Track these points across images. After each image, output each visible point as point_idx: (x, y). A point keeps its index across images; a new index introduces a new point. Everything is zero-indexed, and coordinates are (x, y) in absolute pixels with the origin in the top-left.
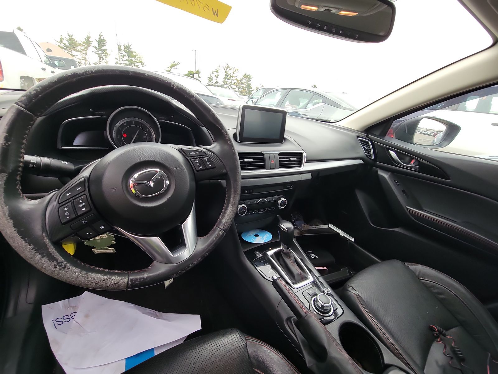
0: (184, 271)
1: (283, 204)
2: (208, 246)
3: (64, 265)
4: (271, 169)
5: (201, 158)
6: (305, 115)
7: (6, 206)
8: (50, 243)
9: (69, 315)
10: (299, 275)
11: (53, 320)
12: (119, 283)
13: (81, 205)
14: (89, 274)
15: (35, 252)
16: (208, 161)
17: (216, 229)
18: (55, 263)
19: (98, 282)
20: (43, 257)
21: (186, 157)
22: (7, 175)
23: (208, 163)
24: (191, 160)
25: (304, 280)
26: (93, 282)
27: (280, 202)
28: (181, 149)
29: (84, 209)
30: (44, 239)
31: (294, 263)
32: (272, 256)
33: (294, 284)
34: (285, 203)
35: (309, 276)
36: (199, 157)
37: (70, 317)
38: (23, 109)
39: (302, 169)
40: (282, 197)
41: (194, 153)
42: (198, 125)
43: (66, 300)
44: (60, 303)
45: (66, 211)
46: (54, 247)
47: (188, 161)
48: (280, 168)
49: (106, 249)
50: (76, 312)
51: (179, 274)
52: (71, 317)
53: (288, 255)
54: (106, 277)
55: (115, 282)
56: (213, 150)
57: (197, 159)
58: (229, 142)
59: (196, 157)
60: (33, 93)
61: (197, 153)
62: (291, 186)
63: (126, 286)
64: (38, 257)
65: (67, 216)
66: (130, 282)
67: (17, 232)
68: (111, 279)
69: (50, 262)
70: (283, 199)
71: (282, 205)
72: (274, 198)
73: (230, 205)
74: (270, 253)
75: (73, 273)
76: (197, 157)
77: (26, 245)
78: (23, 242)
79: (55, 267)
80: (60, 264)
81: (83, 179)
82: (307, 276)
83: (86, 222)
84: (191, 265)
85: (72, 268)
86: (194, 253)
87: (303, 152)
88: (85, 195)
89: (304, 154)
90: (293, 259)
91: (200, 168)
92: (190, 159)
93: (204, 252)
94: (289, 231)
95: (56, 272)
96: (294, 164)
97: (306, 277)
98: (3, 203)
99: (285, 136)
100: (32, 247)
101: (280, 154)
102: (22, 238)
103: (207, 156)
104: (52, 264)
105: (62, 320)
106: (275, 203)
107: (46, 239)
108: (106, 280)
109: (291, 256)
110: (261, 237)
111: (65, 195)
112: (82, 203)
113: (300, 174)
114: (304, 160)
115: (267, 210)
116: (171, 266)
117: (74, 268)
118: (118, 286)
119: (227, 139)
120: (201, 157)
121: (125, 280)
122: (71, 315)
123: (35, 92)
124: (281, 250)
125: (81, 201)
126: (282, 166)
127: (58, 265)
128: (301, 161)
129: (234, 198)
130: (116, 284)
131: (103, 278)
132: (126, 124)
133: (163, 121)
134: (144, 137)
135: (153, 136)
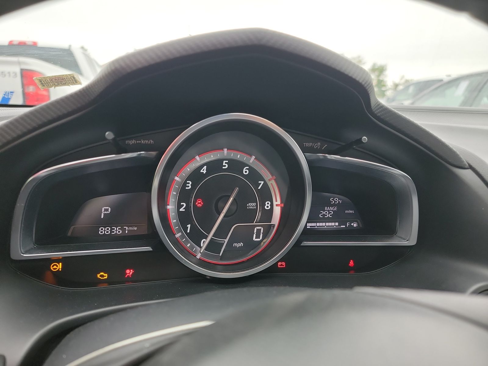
132: (205, 172)
133: (321, 157)
134: (251, 205)
135: (275, 203)
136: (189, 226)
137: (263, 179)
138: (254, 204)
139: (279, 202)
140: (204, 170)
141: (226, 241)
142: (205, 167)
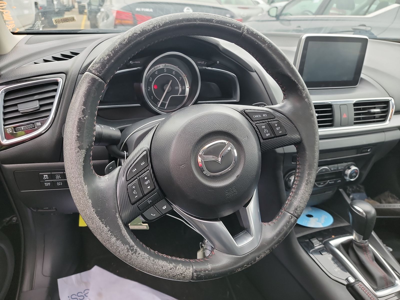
0: (250, 265)
1: (353, 175)
2: (277, 235)
3: (135, 249)
4: (341, 125)
5: (268, 122)
6: (365, 26)
7: (85, 185)
8: (122, 225)
9: (83, 292)
10: (383, 278)
11: (69, 297)
12: (185, 273)
13: (147, 183)
14: (156, 261)
15: (111, 234)
16: (277, 126)
17: (284, 215)
18: (128, 246)
19: (165, 271)
20: (117, 240)
21: (250, 122)
22: (85, 152)
23: (278, 129)
24: (256, 126)
25: (389, 287)
26: (161, 270)
27: (348, 172)
28: (244, 112)
29: (149, 187)
30: (118, 220)
31: (373, 260)
32: (338, 247)
33: (376, 290)
34: (357, 173)
35: (396, 282)
36: (266, 121)
37: (83, 294)
38: (97, 78)
39: (387, 124)
40: (352, 165)
41: (260, 116)
42: (247, 70)
43: (78, 275)
44: (73, 277)
45: (134, 189)
46: (126, 230)
47: (253, 126)
48: (355, 124)
49: (141, 225)
50: (88, 290)
51: (244, 268)
52: (85, 295)
53: (364, 249)
54: (172, 266)
55: (181, 273)
56: (283, 110)
57: (264, 124)
58: (306, 100)
59: (262, 120)
60: (106, 59)
61: (264, 115)
62: (369, 150)
63: (191, 278)
64: (114, 239)
65: (135, 195)
66: (195, 274)
67: (95, 212)
68: (177, 268)
69: (123, 245)
70: (353, 168)
71: (351, 176)
72: (340, 166)
73: (304, 184)
74: (335, 242)
75: (143, 259)
76: (264, 121)
77: (103, 226)
78: (101, 223)
79: (128, 251)
80: (132, 248)
81: (145, 153)
82: (393, 281)
83: (151, 201)
84: (258, 258)
85: (142, 253)
86: (261, 244)
87: (390, 98)
88: (149, 171)
89: (392, 102)
90: (371, 255)
91: (268, 135)
92: (255, 124)
93: (273, 243)
94: (369, 216)
95: (129, 257)
96: (374, 118)
97: (393, 283)
98: (83, 181)
99: (362, 76)
100: (108, 229)
101: (355, 104)
102: (100, 219)
103: (276, 119)
104: (126, 248)
105: (77, 297)
106: (340, 174)
107: (119, 220)
108: (173, 269)
109: (369, 251)
110: (317, 219)
111: (131, 171)
112: (147, 180)
113: (384, 132)
114: (392, 110)
115: (329, 182)
116: (235, 258)
117: (143, 253)
118: (184, 277)
119: (304, 95)
120: (269, 120)
121: (190, 270)
122: (84, 292)
123: (108, 57)
124: (351, 241)
125: (146, 178)
126: (358, 122)
127: (130, 249)
128: (387, 112)
129: (309, 174)
130: (182, 274)
131: (169, 266)
132: (157, 73)
133: (204, 68)
134: (176, 88)
135: (186, 87)
136: (152, 97)
137: (181, 76)
138: (178, 87)
139: (188, 86)
140: (156, 73)
141: (167, 103)
142: (157, 72)
